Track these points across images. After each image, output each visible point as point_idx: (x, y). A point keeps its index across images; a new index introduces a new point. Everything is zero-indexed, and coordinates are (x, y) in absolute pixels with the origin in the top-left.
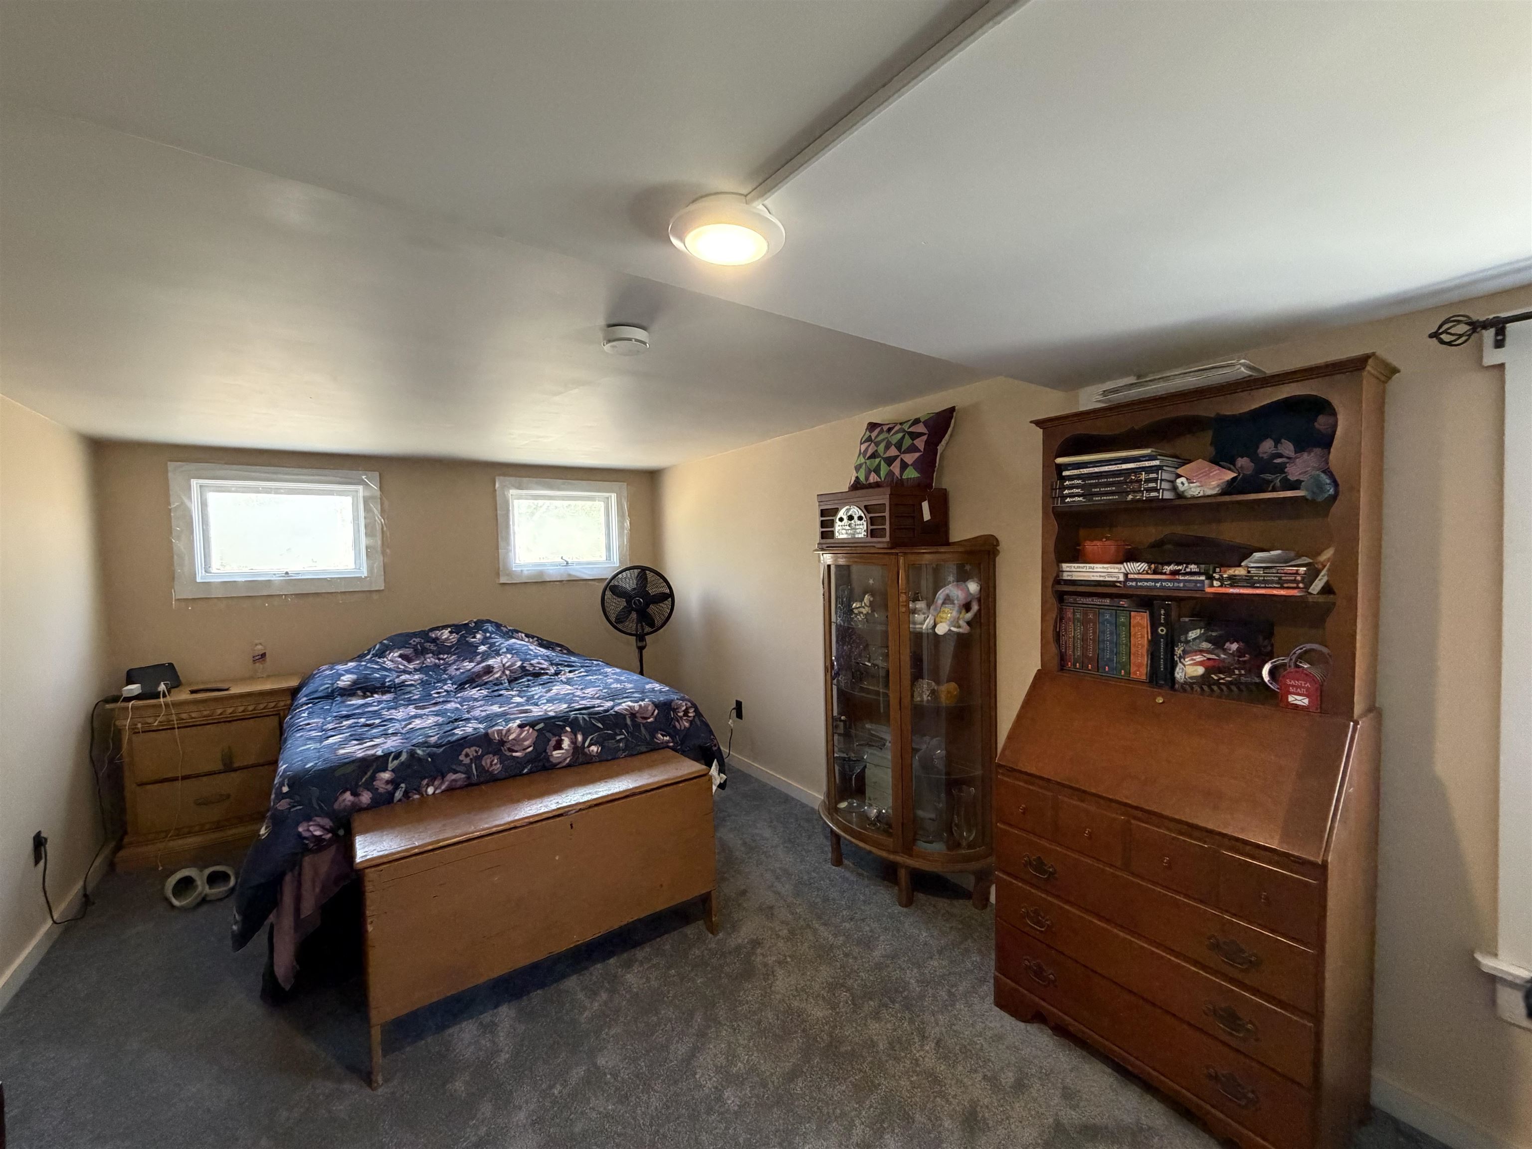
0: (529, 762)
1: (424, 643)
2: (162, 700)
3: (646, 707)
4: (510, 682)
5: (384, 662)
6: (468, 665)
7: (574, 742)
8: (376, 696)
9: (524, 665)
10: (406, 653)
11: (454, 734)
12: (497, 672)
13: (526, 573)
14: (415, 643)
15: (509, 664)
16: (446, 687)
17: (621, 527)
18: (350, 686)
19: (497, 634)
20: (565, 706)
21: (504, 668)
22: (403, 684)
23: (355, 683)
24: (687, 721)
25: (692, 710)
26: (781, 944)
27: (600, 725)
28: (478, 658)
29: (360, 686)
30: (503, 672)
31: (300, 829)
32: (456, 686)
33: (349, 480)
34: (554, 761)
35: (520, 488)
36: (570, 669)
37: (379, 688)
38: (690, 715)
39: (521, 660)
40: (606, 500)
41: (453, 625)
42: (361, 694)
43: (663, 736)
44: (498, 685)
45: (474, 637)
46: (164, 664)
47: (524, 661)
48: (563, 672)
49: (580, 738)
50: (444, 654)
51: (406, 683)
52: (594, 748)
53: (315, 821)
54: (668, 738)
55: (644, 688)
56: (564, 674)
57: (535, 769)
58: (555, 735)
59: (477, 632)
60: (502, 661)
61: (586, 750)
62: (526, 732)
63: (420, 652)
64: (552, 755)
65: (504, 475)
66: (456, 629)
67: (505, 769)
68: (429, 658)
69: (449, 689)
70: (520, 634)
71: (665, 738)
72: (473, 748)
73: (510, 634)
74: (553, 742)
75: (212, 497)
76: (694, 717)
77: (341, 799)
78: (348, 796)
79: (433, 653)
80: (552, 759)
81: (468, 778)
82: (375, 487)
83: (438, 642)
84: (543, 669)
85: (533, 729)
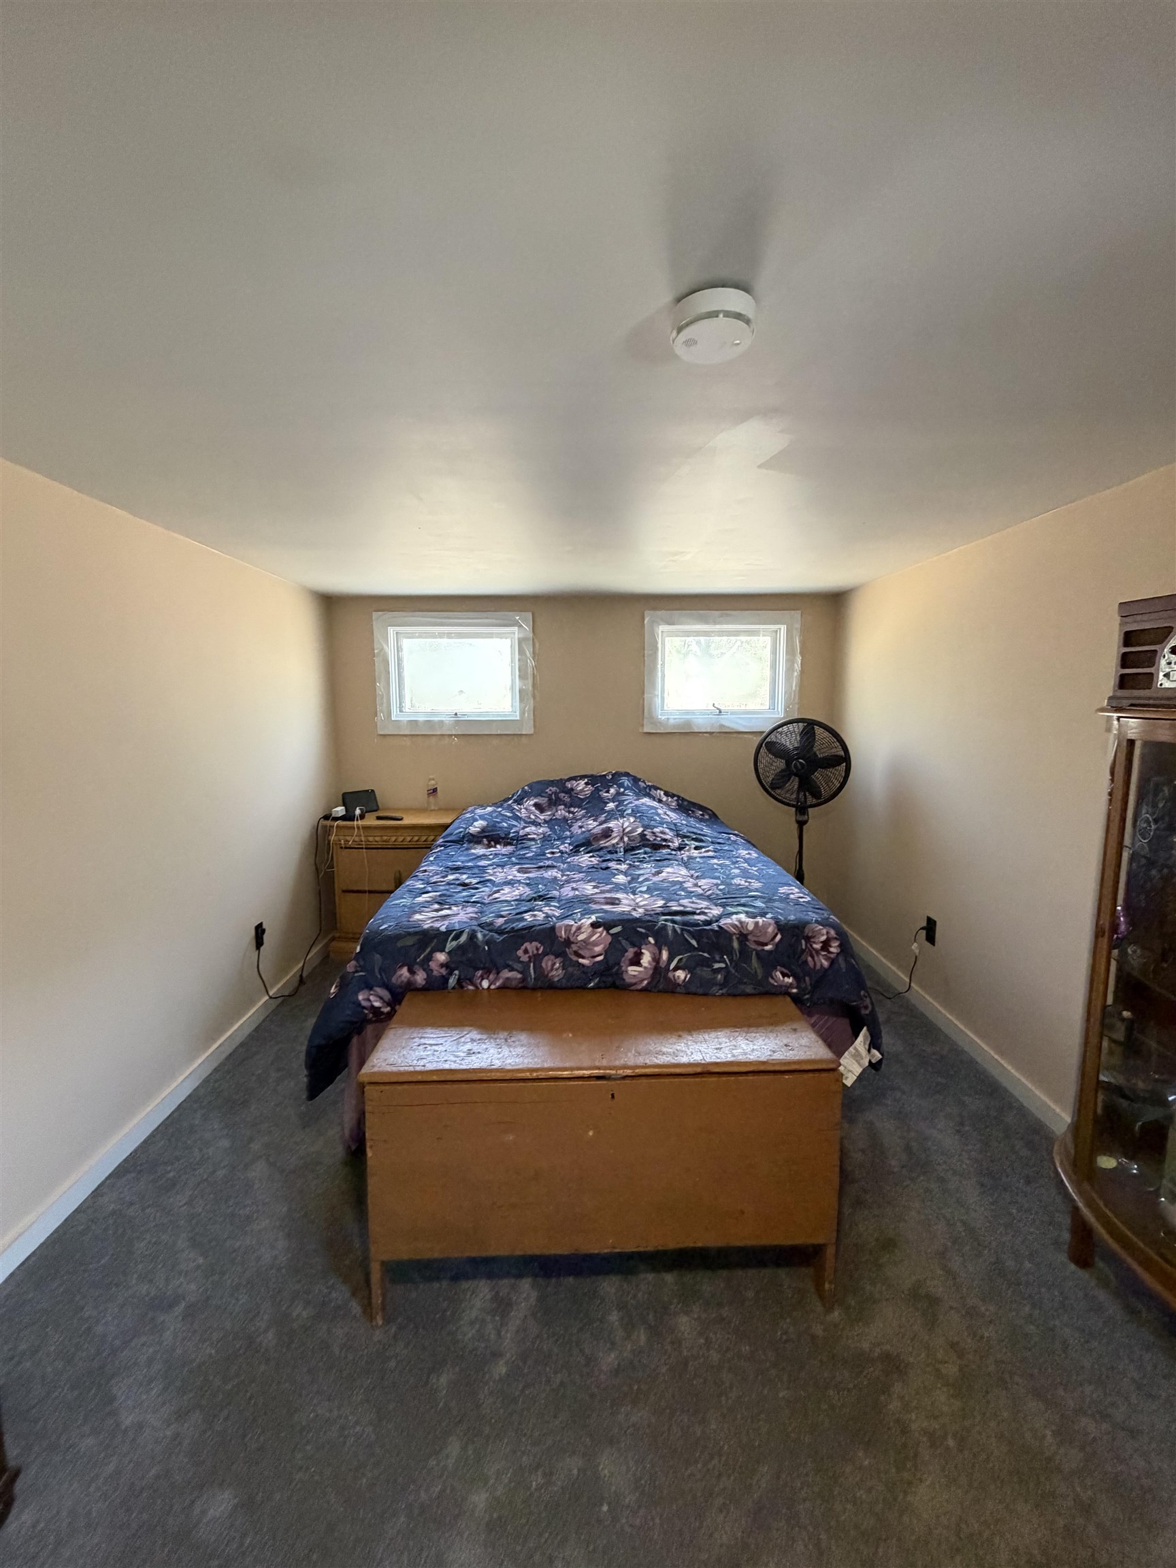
0: (595, 974)
1: (560, 792)
2: (355, 822)
3: (766, 926)
4: (626, 851)
5: (519, 811)
6: (591, 824)
7: (656, 959)
8: (498, 846)
9: (645, 833)
10: (540, 802)
11: (523, 919)
12: (616, 837)
13: (672, 721)
14: (550, 793)
15: (629, 829)
16: (562, 848)
17: (790, 670)
18: (479, 832)
19: (632, 789)
20: (661, 903)
21: (624, 833)
22: (525, 838)
23: (483, 830)
24: (827, 958)
25: (835, 944)
26: (941, 1395)
27: (694, 943)
28: (603, 817)
29: (487, 834)
30: (622, 838)
31: (360, 997)
32: (571, 848)
33: (506, 622)
34: (628, 980)
35: (670, 623)
36: (697, 844)
37: (503, 838)
38: (832, 950)
39: (643, 826)
40: (774, 634)
41: (592, 776)
42: (487, 843)
43: (784, 975)
44: (612, 853)
45: (608, 792)
46: (368, 790)
47: (646, 827)
48: (688, 848)
49: (665, 955)
50: (575, 807)
51: (529, 836)
52: (681, 975)
53: (375, 991)
54: (790, 980)
55: (775, 892)
56: (688, 851)
57: (602, 985)
58: (634, 945)
59: (611, 786)
60: (623, 824)
61: (670, 975)
62: (598, 935)
63: (554, 802)
64: (627, 972)
65: (655, 609)
66: (593, 779)
67: (568, 976)
68: (561, 810)
69: (564, 849)
70: (659, 791)
71: (786, 979)
72: (534, 944)
73: (648, 791)
74: (631, 952)
75: (406, 643)
76: (838, 954)
77: (399, 973)
78: (404, 972)
79: (565, 805)
80: (625, 977)
81: (524, 980)
82: (527, 628)
83: (573, 793)
84: (665, 840)
85: (608, 932)
